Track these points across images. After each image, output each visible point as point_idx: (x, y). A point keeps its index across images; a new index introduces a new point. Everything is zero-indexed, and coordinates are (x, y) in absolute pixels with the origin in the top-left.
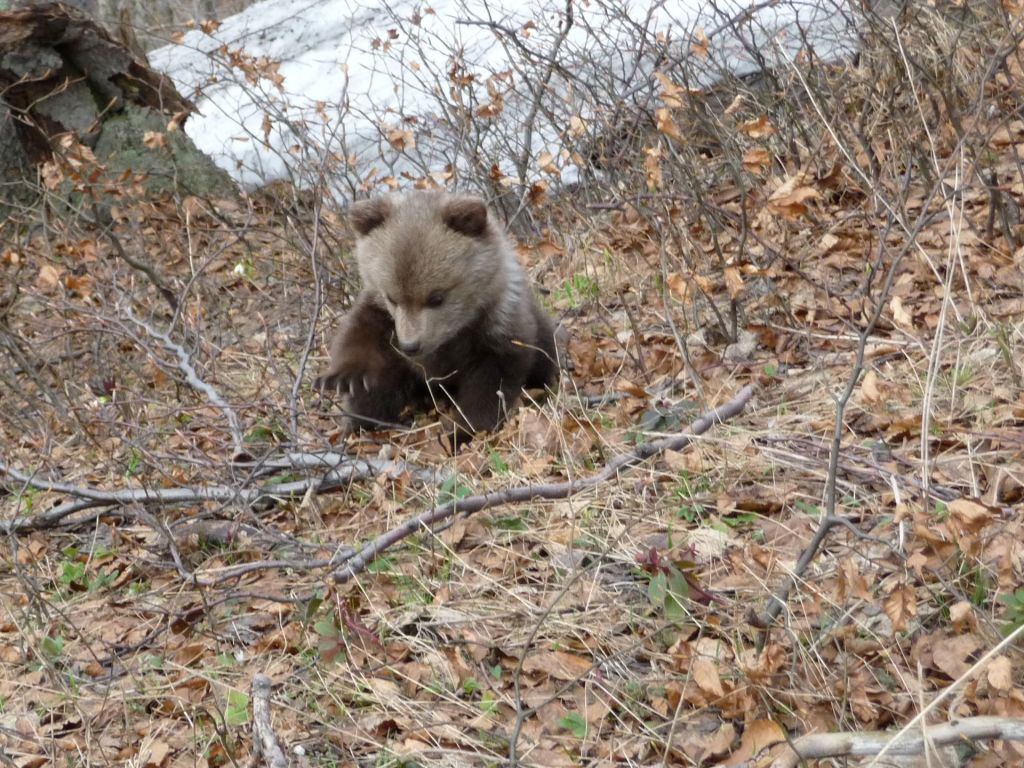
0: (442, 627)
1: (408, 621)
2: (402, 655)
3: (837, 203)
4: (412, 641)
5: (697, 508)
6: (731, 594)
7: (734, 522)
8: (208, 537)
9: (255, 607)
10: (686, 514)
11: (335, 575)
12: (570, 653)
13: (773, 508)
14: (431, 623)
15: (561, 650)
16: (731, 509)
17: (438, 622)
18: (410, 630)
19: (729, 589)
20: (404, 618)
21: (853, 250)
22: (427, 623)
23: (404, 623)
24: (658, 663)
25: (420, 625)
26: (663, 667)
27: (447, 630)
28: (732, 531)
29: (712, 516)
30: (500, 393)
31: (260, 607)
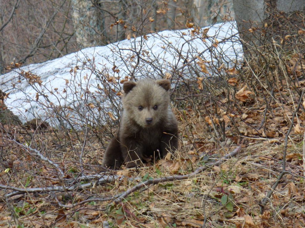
0: (155, 213)
1: (144, 211)
2: (143, 221)
3: (245, 106)
4: (146, 217)
5: (230, 180)
6: (245, 203)
7: (242, 184)
8: (65, 196)
9: (87, 214)
10: (226, 182)
11: (115, 201)
12: (197, 220)
13: (253, 180)
14: (151, 212)
15: (194, 219)
16: (240, 180)
17: (153, 211)
18: (145, 213)
19: (244, 201)
20: (142, 211)
21: (254, 118)
22: (150, 212)
23: (143, 212)
24: (225, 222)
25: (148, 213)
26: (228, 223)
27: (156, 214)
28: (241, 186)
29: (234, 182)
30: (158, 150)
31: (89, 214)
